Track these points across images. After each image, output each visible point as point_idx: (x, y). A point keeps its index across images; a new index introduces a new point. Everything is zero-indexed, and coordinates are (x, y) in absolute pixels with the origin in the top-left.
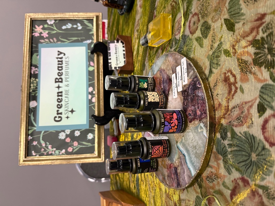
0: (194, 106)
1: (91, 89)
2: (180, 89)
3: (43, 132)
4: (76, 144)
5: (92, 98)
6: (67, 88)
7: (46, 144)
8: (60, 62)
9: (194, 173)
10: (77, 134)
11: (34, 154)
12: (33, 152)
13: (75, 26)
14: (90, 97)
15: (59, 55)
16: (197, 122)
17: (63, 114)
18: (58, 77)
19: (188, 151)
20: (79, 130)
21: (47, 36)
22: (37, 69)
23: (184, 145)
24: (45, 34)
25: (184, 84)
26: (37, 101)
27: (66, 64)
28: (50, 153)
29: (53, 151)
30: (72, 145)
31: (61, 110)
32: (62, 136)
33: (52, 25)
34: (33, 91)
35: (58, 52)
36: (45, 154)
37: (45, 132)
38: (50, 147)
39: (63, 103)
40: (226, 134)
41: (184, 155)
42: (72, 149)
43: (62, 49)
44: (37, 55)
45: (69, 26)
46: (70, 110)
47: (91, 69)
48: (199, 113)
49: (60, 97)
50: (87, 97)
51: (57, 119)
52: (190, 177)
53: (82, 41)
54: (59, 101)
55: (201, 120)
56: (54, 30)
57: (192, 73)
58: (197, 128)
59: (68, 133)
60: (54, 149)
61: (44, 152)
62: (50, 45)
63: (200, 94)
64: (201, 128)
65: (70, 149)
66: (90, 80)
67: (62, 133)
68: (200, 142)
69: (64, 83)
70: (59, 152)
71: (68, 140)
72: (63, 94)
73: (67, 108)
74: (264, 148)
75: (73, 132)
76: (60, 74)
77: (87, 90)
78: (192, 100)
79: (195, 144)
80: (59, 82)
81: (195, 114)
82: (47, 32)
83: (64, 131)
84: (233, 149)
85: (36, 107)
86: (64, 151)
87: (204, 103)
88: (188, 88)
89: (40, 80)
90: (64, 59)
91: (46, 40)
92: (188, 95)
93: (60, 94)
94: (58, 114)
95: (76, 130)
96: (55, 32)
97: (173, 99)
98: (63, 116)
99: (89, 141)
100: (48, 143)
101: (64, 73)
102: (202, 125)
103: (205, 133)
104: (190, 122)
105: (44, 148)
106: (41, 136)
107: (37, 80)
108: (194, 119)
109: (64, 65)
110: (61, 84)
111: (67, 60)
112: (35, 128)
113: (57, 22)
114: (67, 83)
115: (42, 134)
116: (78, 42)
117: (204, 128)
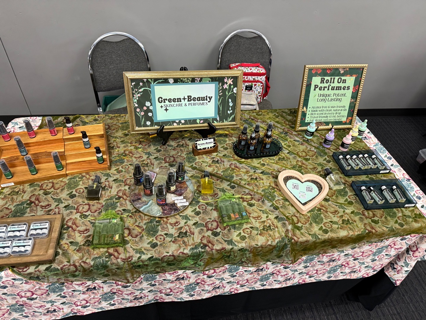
0: (168, 210)
1: (183, 122)
2: (176, 202)
3: (150, 89)
4: (143, 113)
5: (177, 123)
6: (183, 105)
7: (141, 92)
8: (203, 99)
9: (141, 209)
10: (150, 114)
11: (133, 84)
12: (134, 83)
13: (230, 109)
14: (177, 121)
15: (209, 97)
16: (162, 211)
17: (165, 103)
18: (192, 98)
19: (149, 206)
20: (153, 115)
21: (224, 88)
22: (199, 81)
23: (151, 204)
24: (226, 86)
25: (178, 204)
26: (173, 83)
27: (202, 103)
28: (135, 95)
29: (136, 97)
30: (141, 111)
31: (167, 102)
32: (148, 104)
33: (233, 91)
34: (181, 81)
35: (212, 97)
36: (133, 92)
37: (150, 91)
38: (139, 95)
39: (173, 103)
40: (158, 223)
41: (147, 204)
42: (139, 111)
43: (213, 100)
44: (209, 81)
45: (231, 104)
46: (168, 108)
47: (198, 121)
48: (165, 212)
49: (177, 100)
50: (177, 120)
51: (160, 99)
52: (139, 207)
53: (219, 114)
54: (174, 100)
55: (163, 213)
56: (228, 93)
57: (182, 208)
58: (159, 211)
59: (150, 108)
60: (137, 99)
61: (135, 91)
62: (218, 90)
63: (172, 212)
64: (160, 213)
65: (138, 110)
66: (190, 121)
67: (150, 104)
68: (154, 213)
69: (187, 103)
70: (135, 102)
71: (145, 108)
72: (179, 103)
73: (169, 106)
74: (154, 235)
75: (151, 111)
76: (194, 99)
77: (182, 119)
78: (171, 209)
79: (153, 210)
80: (188, 99)
81: (165, 210)
82: (227, 88)
83: (151, 105)
84: (153, 225)
85: (169, 83)
86: (137, 105)
87: (169, 214)
88: (176, 207)
89: (190, 84)
90: (206, 101)
91: (221, 87)
92: (173, 206)
93: (179, 100)
94: (164, 100)
95: (152, 114)
96: (227, 94)
97: (172, 197)
98: (163, 104)
99: (145, 122)
100: (141, 94)
101: (195, 102)
102: (161, 213)
103: (158, 215)
104: (162, 208)
105: (137, 91)
106: (147, 88)
107: (190, 82)
108: (163, 209)
109: (201, 102)
110: (186, 100)
111: (205, 104)
112: (152, 84)
113: (235, 95)
114: (187, 104)
115: (148, 89)
116: (219, 112)
117: (159, 215)
